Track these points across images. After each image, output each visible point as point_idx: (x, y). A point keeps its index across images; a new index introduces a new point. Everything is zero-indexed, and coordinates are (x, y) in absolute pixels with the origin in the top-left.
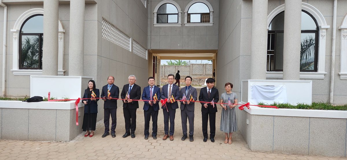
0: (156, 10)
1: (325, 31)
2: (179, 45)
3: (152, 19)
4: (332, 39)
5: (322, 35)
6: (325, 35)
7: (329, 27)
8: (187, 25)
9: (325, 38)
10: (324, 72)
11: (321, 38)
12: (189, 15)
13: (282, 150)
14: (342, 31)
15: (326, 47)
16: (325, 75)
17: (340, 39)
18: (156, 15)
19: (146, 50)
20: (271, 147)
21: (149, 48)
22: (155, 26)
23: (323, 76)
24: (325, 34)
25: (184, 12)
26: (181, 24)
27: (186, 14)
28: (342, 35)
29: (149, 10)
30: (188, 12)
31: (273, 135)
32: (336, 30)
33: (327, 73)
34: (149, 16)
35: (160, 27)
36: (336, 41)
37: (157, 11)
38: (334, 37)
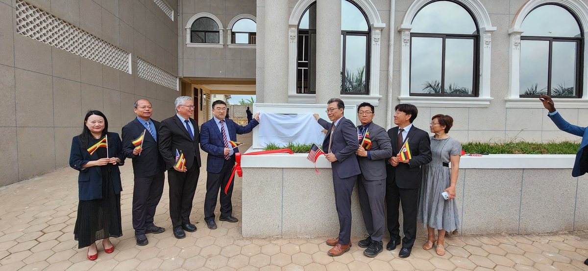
0: (189, 25)
1: (378, 31)
2: (221, 72)
3: (184, 37)
4: (389, 46)
5: (375, 39)
6: (379, 39)
7: (384, 25)
8: (231, 46)
9: (379, 43)
10: (378, 95)
11: (373, 42)
12: (233, 34)
13: (298, 231)
14: (403, 33)
15: (381, 58)
16: (379, 99)
17: (400, 46)
18: (189, 32)
19: (176, 77)
20: (278, 226)
21: (181, 75)
22: (188, 46)
23: (377, 101)
24: (379, 37)
25: (227, 29)
26: (224, 45)
27: (229, 33)
28: (403, 40)
29: (180, 26)
30: (231, 30)
31: (282, 205)
32: (394, 33)
33: (381, 96)
34: (180, 33)
35: (195, 48)
36: (394, 49)
37: (190, 27)
38: (392, 42)
